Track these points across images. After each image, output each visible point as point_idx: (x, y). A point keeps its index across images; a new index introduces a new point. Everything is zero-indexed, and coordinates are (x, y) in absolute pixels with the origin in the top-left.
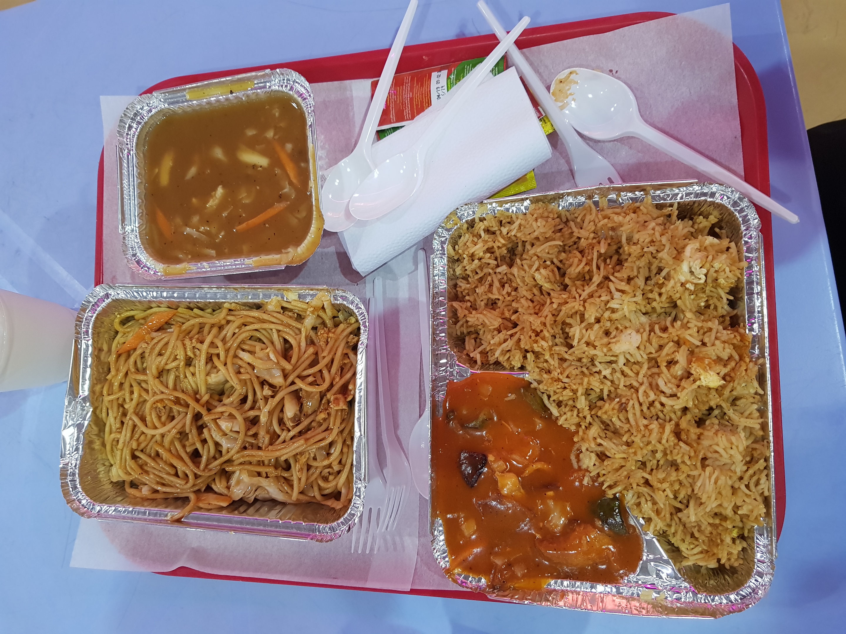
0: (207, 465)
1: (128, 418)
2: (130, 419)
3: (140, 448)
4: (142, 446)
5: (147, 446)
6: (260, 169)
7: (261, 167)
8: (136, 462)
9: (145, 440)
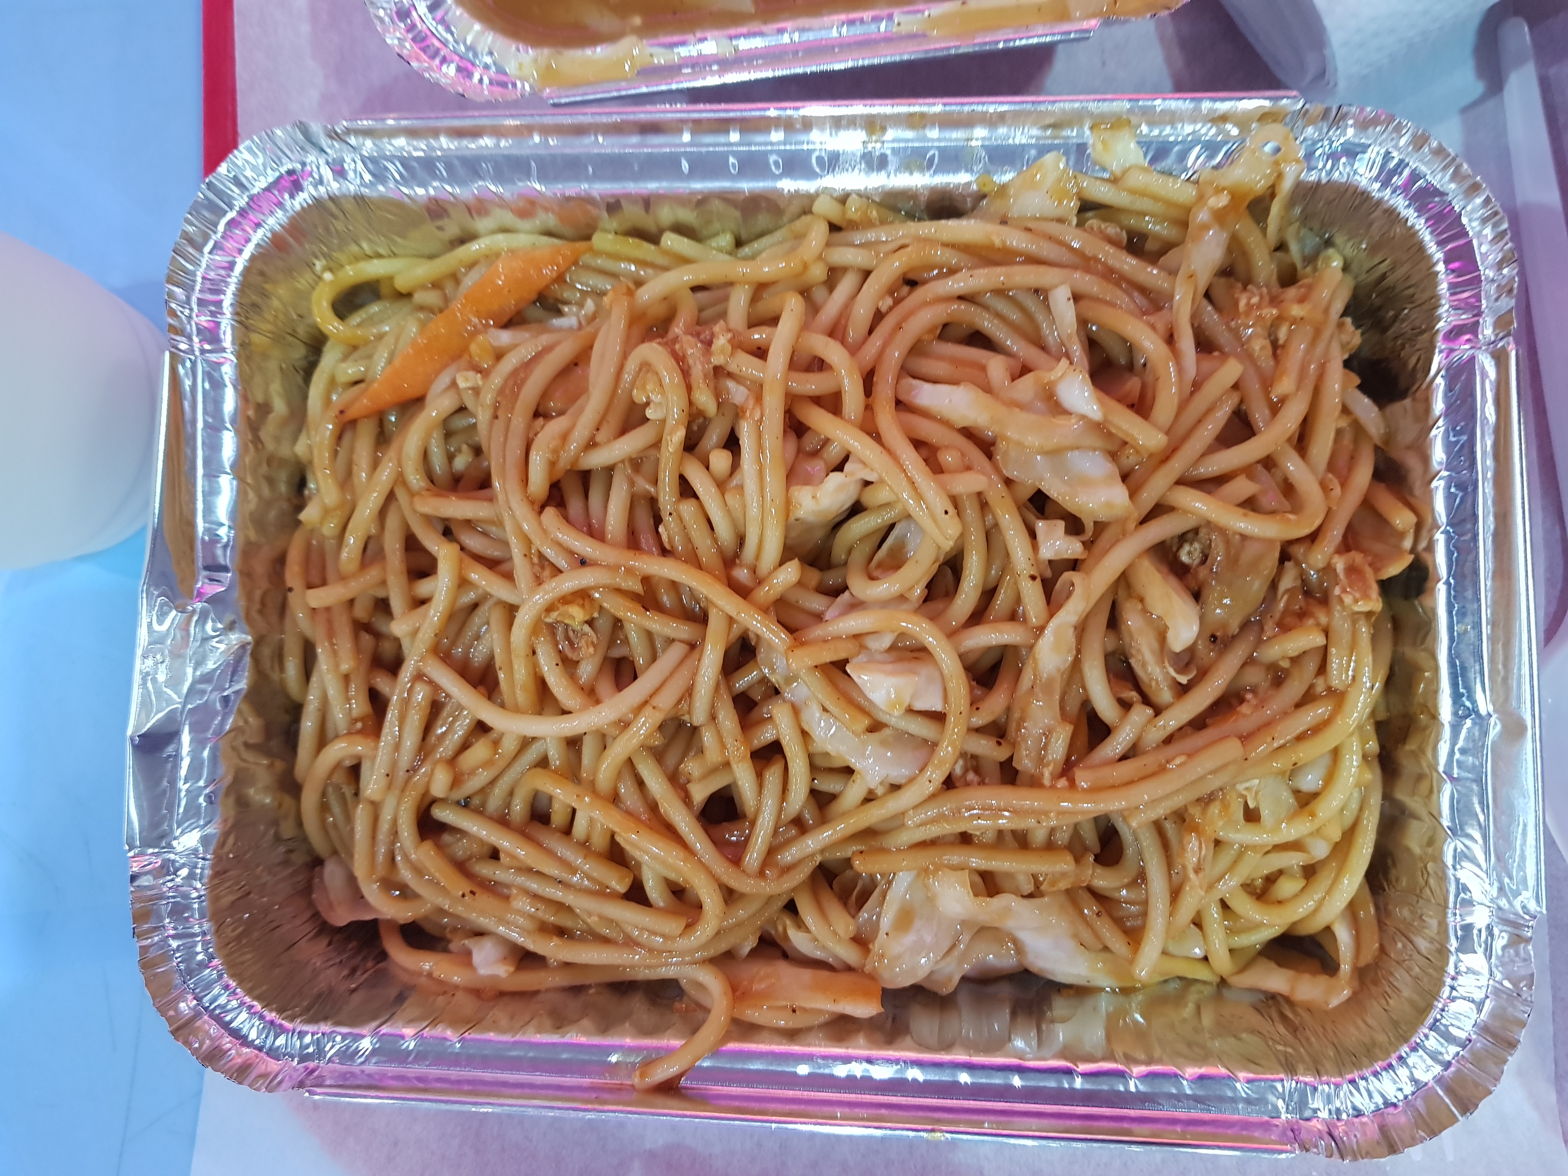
0: (772, 851)
1: (406, 673)
2: (419, 676)
3: (460, 794)
4: (473, 784)
5: (493, 782)
8: (440, 847)
9: (487, 764)
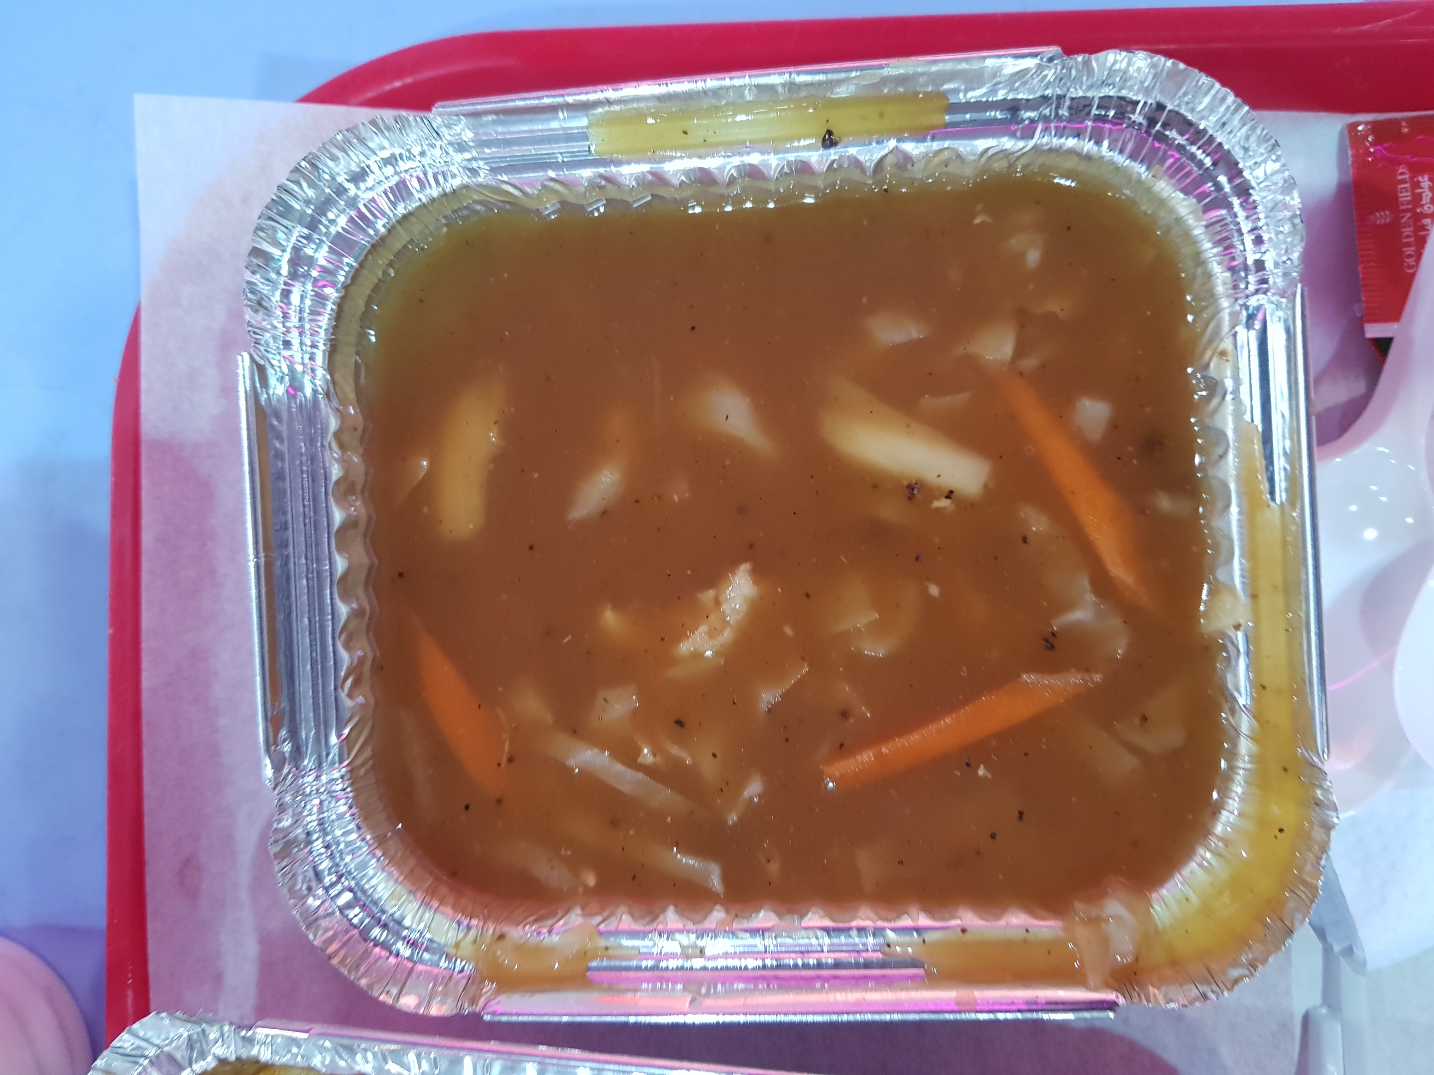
6: (944, 503)
7: (950, 495)
